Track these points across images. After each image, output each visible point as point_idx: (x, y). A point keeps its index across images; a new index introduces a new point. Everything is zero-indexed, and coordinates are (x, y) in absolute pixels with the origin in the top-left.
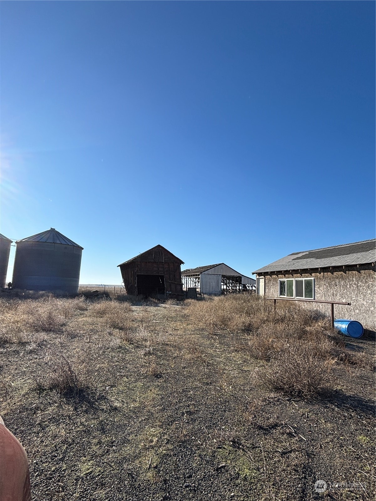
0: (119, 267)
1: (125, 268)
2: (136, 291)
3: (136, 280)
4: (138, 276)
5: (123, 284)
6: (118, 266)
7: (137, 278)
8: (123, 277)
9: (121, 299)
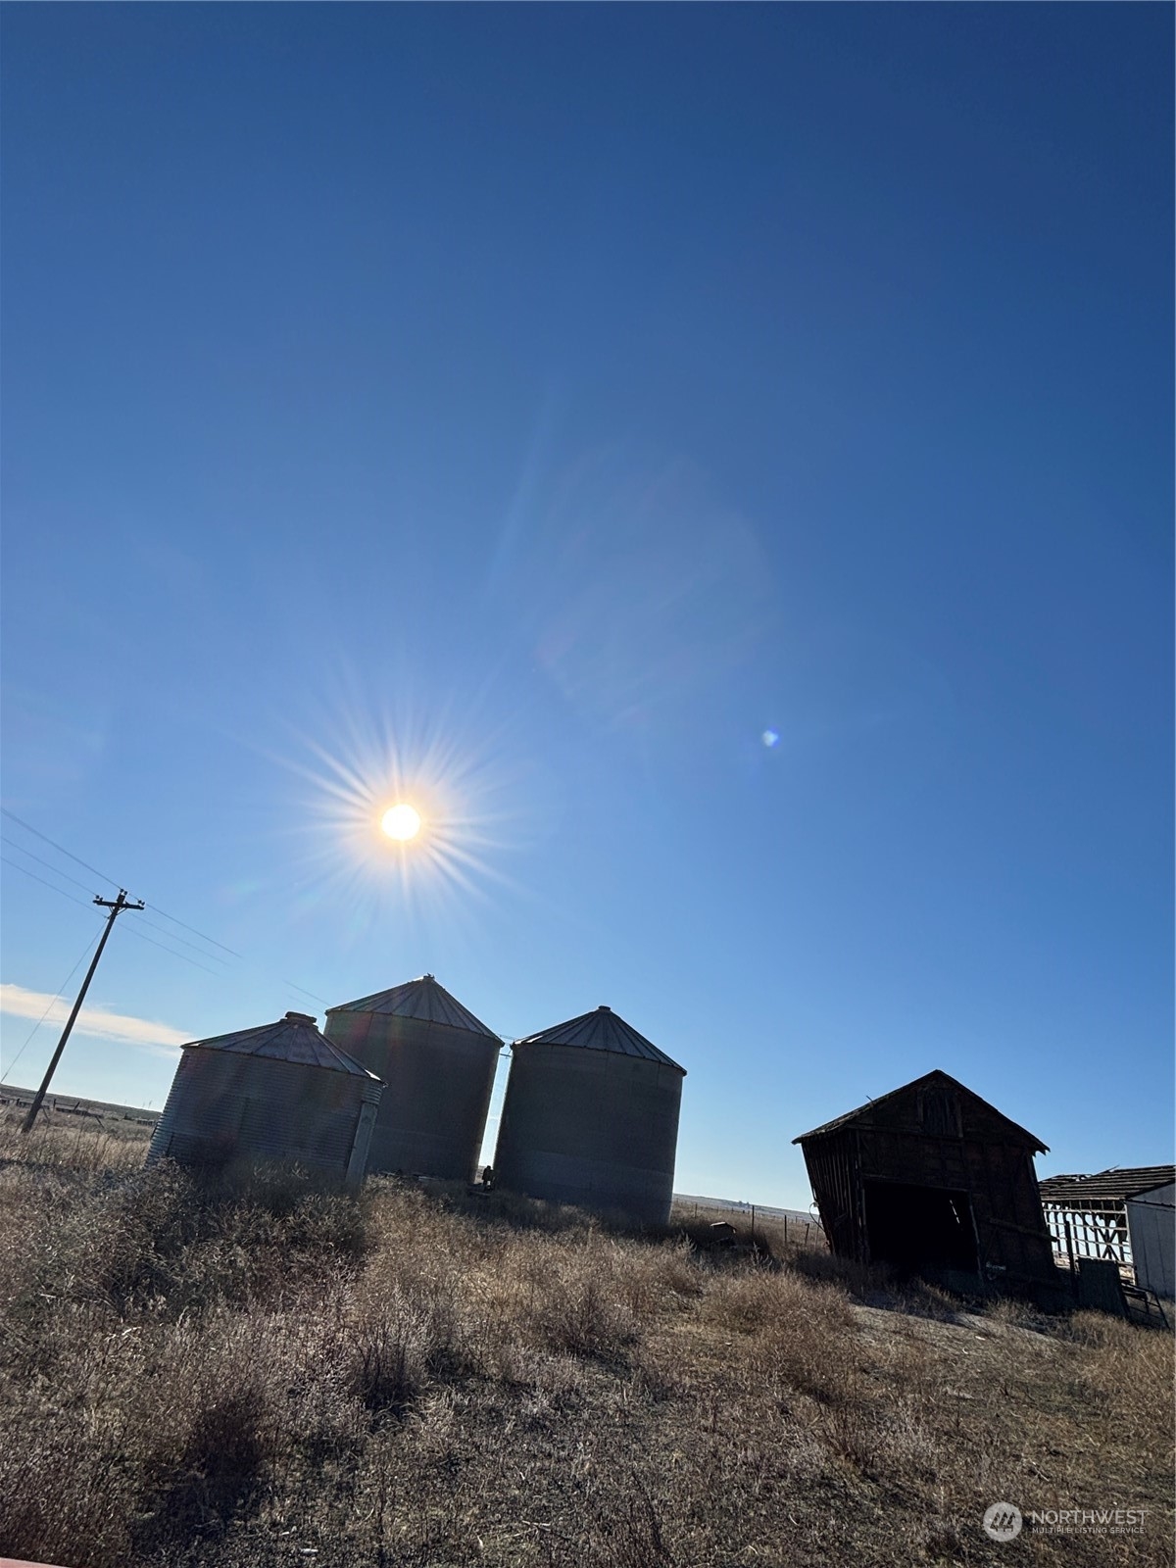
0: (800, 1145)
1: (821, 1149)
2: (863, 1243)
3: (860, 1200)
4: (867, 1185)
5: (816, 1211)
6: (794, 1142)
7: (863, 1191)
8: (814, 1186)
9: (810, 1268)
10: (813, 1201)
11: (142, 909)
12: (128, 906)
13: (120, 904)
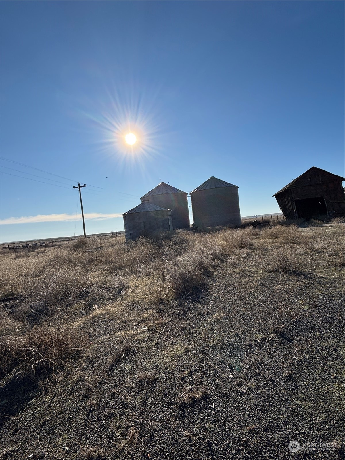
0: (274, 197)
1: (280, 197)
2: (296, 215)
3: (294, 205)
4: (296, 201)
5: (281, 212)
7: (295, 203)
8: (280, 205)
9: (280, 223)
10: (280, 209)
11: (86, 186)
12: (82, 187)
13: (80, 187)
